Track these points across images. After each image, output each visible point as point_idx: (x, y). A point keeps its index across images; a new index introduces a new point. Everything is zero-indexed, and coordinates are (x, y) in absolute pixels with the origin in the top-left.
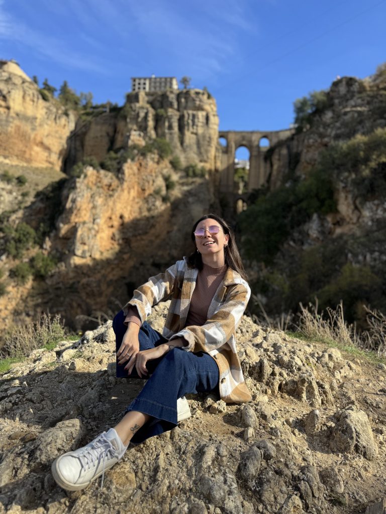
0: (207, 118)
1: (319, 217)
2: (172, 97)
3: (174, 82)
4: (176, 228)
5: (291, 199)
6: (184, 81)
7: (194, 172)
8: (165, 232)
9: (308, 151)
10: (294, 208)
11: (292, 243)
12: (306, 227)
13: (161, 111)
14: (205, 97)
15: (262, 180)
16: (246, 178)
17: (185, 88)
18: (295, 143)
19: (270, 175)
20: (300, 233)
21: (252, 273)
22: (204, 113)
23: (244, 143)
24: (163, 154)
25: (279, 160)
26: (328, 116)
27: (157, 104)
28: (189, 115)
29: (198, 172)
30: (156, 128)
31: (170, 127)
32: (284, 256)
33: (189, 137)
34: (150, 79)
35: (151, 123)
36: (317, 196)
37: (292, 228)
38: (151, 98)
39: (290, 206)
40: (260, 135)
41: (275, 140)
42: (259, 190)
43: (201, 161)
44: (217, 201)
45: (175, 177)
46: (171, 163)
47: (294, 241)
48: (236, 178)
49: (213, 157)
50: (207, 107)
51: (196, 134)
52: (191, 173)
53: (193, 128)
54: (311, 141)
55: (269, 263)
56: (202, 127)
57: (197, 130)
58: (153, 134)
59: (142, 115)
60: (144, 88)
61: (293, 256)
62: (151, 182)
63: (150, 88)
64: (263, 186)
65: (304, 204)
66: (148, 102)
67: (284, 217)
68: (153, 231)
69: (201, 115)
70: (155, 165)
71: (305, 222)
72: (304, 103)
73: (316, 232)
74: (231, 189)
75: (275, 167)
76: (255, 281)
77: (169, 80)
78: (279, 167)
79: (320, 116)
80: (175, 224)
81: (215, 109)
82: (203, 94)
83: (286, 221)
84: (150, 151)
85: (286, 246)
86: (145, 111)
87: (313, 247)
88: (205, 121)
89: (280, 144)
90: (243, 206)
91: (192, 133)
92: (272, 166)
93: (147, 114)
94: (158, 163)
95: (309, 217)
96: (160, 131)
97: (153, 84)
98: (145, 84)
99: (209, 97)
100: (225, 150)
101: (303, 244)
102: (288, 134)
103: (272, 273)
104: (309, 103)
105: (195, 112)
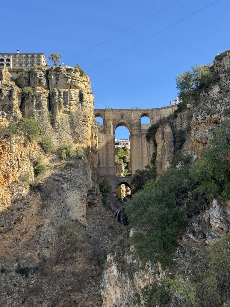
0: (81, 96)
1: (219, 203)
2: (41, 74)
3: (43, 59)
4: (47, 221)
5: (185, 182)
6: (53, 58)
7: (68, 154)
8: (34, 227)
9: (197, 129)
10: (190, 193)
11: (191, 236)
12: (206, 216)
13: (28, 89)
14: (78, 74)
15: (147, 161)
16: (128, 160)
17: (55, 65)
18: (178, 120)
19: (155, 155)
20: (200, 223)
21: (146, 277)
22: (77, 91)
23: (123, 121)
24: (31, 136)
25: (163, 139)
26: (215, 91)
27: (24, 82)
28: (60, 93)
29: (73, 153)
30: (21, 107)
31: (39, 106)
32: (184, 253)
33: (61, 116)
34: (15, 55)
35: (16, 102)
36: (214, 178)
37: (190, 217)
38: (16, 76)
39: (184, 191)
40: (140, 114)
41: (157, 119)
42: (144, 171)
43: (75, 142)
44: (97, 186)
45: (45, 161)
46: (40, 144)
47: (194, 233)
48: (117, 160)
49: (89, 137)
50: (80, 85)
51: (69, 113)
52: (64, 155)
53: (65, 107)
54: (200, 118)
55: (167, 263)
56: (76, 105)
57: (69, 108)
58: (18, 113)
59: (5, 93)
60: (8, 65)
61: (194, 253)
62: (16, 168)
63: (14, 65)
64: (148, 167)
65: (200, 189)
66: (12, 79)
67: (179, 204)
68: (18, 227)
69: (74, 93)
70: (22, 148)
71: (204, 209)
72: (187, 78)
73: (218, 221)
74: (112, 172)
75: (160, 146)
76: (151, 288)
77: (36, 56)
78: (163, 146)
79: (207, 92)
80: (46, 217)
81: (89, 87)
82: (75, 71)
83: (182, 209)
84: (16, 133)
85: (185, 240)
86: (10, 89)
87: (217, 240)
88: (78, 99)
89: (163, 122)
90: (127, 191)
91: (65, 112)
92: (156, 145)
93: (11, 92)
94: (25, 145)
95: (208, 203)
96: (26, 110)
97: (17, 61)
98: (8, 60)
99: (82, 74)
100: (102, 129)
101: (205, 237)
102: (170, 112)
103: (172, 277)
104: (193, 78)
105: (67, 90)
